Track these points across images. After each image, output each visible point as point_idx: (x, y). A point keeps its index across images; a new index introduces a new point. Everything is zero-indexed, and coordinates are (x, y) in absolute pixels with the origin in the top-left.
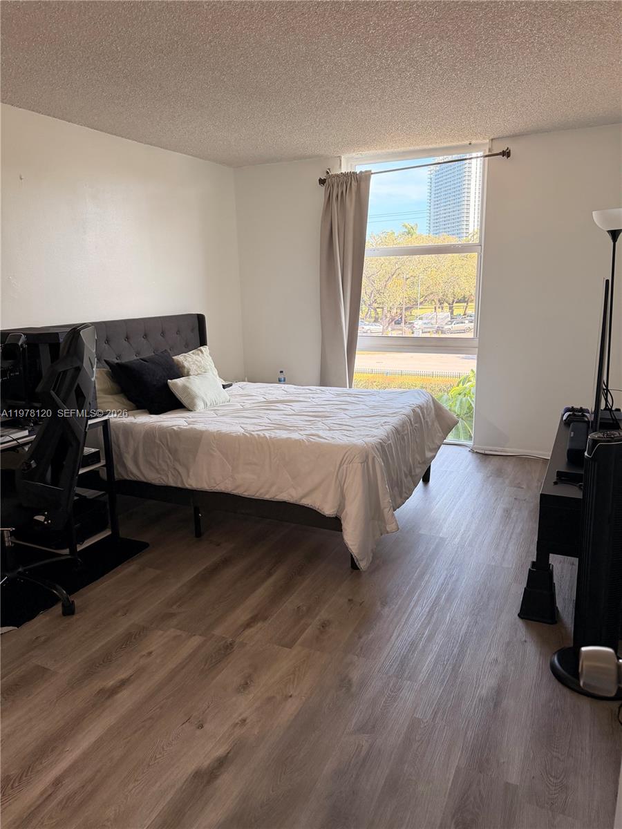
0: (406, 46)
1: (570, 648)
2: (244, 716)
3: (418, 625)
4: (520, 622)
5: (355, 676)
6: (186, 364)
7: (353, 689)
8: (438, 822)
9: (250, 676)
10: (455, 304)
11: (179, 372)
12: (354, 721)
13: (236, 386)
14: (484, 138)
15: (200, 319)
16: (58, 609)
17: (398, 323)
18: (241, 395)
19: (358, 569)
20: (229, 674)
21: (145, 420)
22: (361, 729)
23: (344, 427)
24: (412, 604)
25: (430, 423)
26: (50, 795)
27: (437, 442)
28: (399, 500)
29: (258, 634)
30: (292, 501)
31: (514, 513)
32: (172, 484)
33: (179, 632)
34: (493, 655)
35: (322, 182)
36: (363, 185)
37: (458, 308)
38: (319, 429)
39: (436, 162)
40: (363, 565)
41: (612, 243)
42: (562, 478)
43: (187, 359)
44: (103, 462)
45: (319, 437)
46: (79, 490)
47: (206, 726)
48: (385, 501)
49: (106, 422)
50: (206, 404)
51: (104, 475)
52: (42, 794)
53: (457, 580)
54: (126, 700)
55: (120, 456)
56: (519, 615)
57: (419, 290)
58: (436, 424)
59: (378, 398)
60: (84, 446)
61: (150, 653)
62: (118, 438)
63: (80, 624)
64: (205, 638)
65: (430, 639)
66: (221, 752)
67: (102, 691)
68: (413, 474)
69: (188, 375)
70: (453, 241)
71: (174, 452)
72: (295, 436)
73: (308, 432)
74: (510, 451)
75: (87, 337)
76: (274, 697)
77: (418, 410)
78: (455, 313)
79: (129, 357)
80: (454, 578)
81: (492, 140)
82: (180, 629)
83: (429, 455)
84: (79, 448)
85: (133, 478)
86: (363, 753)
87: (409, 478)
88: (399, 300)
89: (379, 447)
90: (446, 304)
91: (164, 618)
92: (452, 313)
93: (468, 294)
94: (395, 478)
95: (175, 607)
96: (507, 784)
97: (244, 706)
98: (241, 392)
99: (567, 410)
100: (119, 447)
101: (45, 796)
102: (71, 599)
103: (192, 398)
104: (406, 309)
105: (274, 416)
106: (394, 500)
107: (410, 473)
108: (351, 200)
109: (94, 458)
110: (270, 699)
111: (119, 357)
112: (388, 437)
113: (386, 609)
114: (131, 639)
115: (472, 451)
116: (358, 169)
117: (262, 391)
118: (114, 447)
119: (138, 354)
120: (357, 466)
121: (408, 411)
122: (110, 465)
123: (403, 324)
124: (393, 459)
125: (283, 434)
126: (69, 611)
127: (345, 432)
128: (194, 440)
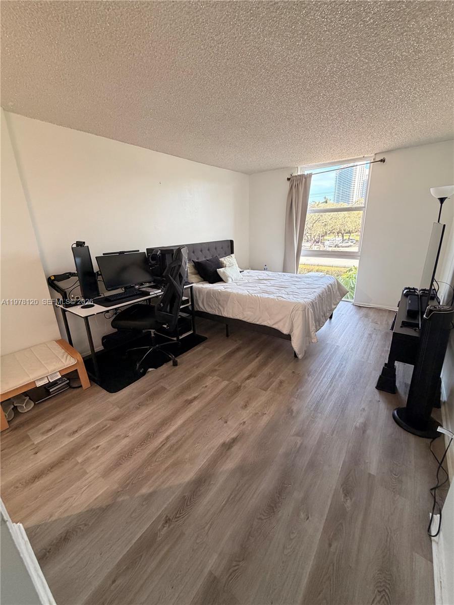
0: (338, 106)
1: (404, 408)
2: (244, 420)
3: (325, 387)
4: (376, 391)
5: (295, 408)
6: (225, 262)
7: (294, 414)
8: (334, 487)
9: (247, 402)
10: (344, 234)
11: (221, 265)
12: (294, 430)
13: (245, 271)
14: (372, 153)
15: (232, 242)
16: (171, 363)
17: (318, 242)
18: (248, 276)
19: (297, 357)
20: (239, 400)
21: (207, 286)
22: (298, 434)
23: (294, 293)
24: (322, 377)
25: (335, 292)
26: (164, 444)
27: (338, 301)
28: (318, 327)
29: (251, 383)
30: (268, 325)
31: (374, 336)
32: (217, 314)
33: (218, 378)
34: (363, 406)
35: (289, 179)
36: (308, 179)
37: (345, 236)
38: (282, 293)
39: (343, 167)
40: (300, 356)
41: (440, 205)
42: (404, 324)
43: (225, 260)
44: (190, 303)
45: (283, 297)
46: (180, 313)
47: (228, 423)
48: (312, 328)
49: (191, 287)
50: (232, 280)
51: (190, 308)
52: (162, 442)
53: (345, 367)
54: (196, 406)
55: (197, 301)
56: (376, 387)
57: (329, 227)
58: (338, 292)
59: (310, 279)
60: (182, 296)
61: (206, 386)
62: (195, 293)
63: (180, 370)
64: (229, 382)
65: (331, 394)
66: (234, 435)
67: (186, 401)
68: (326, 315)
69: (225, 267)
70: (346, 206)
71: (218, 301)
72: (271, 296)
73: (277, 295)
74: (372, 305)
75: (184, 252)
76: (258, 413)
77: (330, 286)
78: (344, 238)
79: (202, 259)
80: (343, 366)
81: (376, 154)
82: (219, 377)
83: (333, 307)
84: (180, 297)
85: (202, 310)
86: (298, 446)
87: (324, 318)
88: (319, 232)
89: (311, 304)
90: (340, 234)
91: (212, 371)
92: (343, 238)
93: (351, 230)
94: (317, 317)
95: (217, 367)
96: (370, 474)
97: (245, 415)
98: (248, 274)
99: (406, 289)
100: (196, 297)
101: (163, 443)
102: (176, 359)
103: (227, 277)
104: (322, 236)
105: (262, 286)
106: (316, 327)
107: (324, 315)
108: (302, 188)
109: (187, 301)
110: (257, 414)
111: (198, 259)
112: (315, 299)
113: (310, 378)
114: (199, 379)
115: (353, 304)
116: (306, 173)
117: (257, 274)
118: (194, 297)
119: (205, 257)
120: (300, 312)
121: (325, 286)
122: (193, 305)
123: (320, 243)
124: (317, 310)
125: (266, 296)
126: (175, 364)
127: (295, 296)
128: (227, 296)
